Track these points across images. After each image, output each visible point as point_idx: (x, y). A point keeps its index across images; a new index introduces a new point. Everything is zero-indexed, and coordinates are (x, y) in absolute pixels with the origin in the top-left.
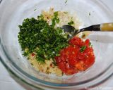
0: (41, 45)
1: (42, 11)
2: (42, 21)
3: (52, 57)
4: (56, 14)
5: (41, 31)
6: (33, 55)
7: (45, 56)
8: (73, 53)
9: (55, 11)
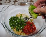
1: (17, 14)
4: (21, 15)
6: (15, 29)
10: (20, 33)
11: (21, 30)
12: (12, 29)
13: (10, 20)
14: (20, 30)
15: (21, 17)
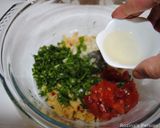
0: (64, 80)
1: (64, 36)
3: (79, 97)
4: (82, 40)
5: (64, 61)
6: (53, 94)
10: (74, 113)
11: (78, 100)
12: (42, 94)
13: (36, 57)
15: (79, 48)
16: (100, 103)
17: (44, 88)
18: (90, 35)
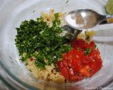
1: (42, 13)
2: (42, 23)
3: (53, 62)
4: (57, 16)
5: (41, 33)
6: (32, 60)
7: (46, 61)
8: (77, 56)
9: (55, 12)
11: (52, 65)
14: (50, 64)
16: (70, 68)
17: (24, 54)
18: (63, 12)
